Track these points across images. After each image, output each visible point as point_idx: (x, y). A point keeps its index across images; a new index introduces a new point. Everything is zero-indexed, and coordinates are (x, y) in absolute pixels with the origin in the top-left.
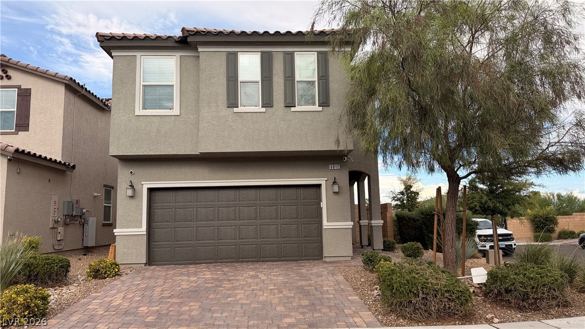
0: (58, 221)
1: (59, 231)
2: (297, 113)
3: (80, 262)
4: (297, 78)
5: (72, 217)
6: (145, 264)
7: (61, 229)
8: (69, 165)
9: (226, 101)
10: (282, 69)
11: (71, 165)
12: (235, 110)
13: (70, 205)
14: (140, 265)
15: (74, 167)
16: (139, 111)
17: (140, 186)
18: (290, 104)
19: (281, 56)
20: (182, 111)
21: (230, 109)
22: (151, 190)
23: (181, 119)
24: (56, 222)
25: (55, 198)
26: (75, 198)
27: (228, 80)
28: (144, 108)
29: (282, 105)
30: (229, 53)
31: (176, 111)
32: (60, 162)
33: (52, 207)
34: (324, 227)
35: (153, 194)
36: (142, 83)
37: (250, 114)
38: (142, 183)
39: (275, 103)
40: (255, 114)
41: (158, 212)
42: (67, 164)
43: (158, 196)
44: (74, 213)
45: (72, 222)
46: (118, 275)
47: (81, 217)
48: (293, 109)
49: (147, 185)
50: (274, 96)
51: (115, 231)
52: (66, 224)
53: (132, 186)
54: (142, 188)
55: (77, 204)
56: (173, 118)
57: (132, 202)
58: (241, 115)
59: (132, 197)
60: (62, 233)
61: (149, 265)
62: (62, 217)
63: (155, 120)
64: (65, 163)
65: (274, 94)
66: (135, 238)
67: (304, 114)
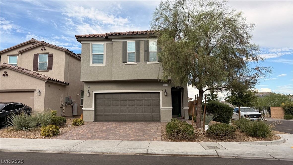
0: (63, 105)
1: (63, 108)
2: (149, 65)
3: (71, 120)
4: (150, 51)
5: (68, 103)
6: (94, 121)
7: (64, 108)
8: (67, 83)
9: (122, 60)
10: (144, 47)
11: (68, 83)
12: (126, 63)
13: (68, 99)
14: (92, 122)
15: (69, 84)
16: (91, 64)
17: (92, 92)
18: (146, 61)
19: (143, 42)
20: (106, 64)
21: (124, 63)
22: (96, 94)
23: (106, 67)
24: (62, 105)
25: (62, 96)
26: (69, 96)
27: (123, 52)
28: (93, 63)
29: (144, 61)
30: (124, 42)
31: (104, 64)
32: (64, 82)
33: (61, 99)
34: (161, 109)
35: (97, 95)
36: (92, 54)
37: (131, 65)
38: (93, 91)
39: (141, 61)
40: (133, 65)
41: (98, 102)
42: (66, 83)
43: (98, 95)
44: (69, 102)
45: (68, 105)
46: (83, 125)
47: (71, 103)
48: (148, 63)
49: (94, 92)
50: (140, 58)
51: (83, 109)
52: (66, 106)
53: (89, 92)
54: (92, 93)
55: (70, 98)
56: (103, 67)
57: (89, 98)
58: (128, 65)
59: (89, 96)
60: (64, 109)
61: (95, 122)
62: (64, 103)
63: (97, 68)
64: (65, 83)
65: (141, 57)
66: (90, 111)
67: (152, 65)
